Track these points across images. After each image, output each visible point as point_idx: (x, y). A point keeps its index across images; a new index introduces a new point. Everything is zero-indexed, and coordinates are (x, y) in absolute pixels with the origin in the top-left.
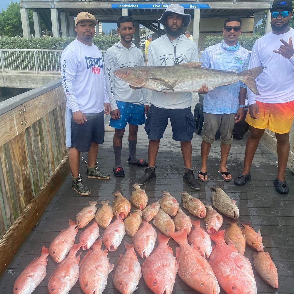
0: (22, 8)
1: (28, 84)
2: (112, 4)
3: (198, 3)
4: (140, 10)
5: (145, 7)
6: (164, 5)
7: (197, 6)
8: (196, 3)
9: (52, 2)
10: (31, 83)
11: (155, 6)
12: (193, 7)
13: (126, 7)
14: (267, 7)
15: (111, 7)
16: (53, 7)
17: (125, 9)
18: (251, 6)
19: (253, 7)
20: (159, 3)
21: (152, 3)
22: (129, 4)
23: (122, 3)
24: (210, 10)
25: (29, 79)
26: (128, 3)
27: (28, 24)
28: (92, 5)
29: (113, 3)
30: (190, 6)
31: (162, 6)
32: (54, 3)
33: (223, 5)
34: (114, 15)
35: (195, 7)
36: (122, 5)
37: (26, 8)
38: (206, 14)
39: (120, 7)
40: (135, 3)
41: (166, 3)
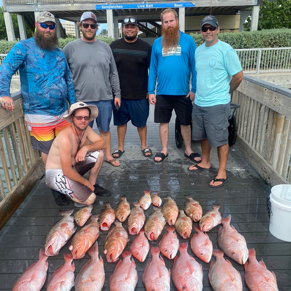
0: (6, 11)
1: (12, 89)
2: (97, 6)
3: (182, 2)
4: (125, 10)
5: (130, 8)
6: (148, 4)
7: (182, 5)
8: (181, 2)
9: (36, 5)
10: (16, 88)
11: (139, 6)
12: (178, 5)
13: (110, 8)
14: (251, 4)
15: (95, 8)
16: (37, 10)
17: (109, 10)
18: (235, 3)
19: (238, 4)
20: (143, 3)
21: (137, 3)
22: (114, 5)
23: (107, 4)
24: (196, 8)
25: (14, 84)
26: (112, 4)
27: (12, 28)
28: (76, 7)
29: (98, 4)
30: (175, 5)
31: (147, 6)
32: (37, 6)
33: (208, 3)
34: (100, 16)
35: (180, 5)
36: (106, 6)
37: (9, 12)
38: (192, 12)
39: (104, 8)
40: (119, 3)
41: (150, 3)
